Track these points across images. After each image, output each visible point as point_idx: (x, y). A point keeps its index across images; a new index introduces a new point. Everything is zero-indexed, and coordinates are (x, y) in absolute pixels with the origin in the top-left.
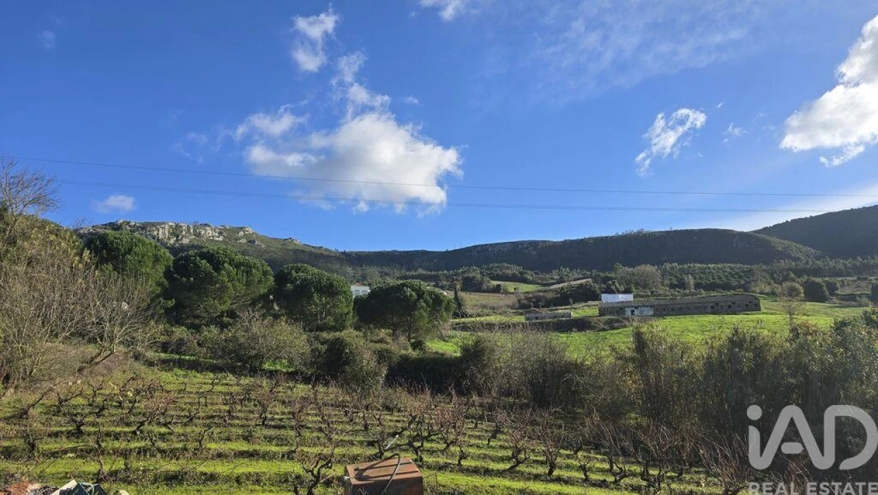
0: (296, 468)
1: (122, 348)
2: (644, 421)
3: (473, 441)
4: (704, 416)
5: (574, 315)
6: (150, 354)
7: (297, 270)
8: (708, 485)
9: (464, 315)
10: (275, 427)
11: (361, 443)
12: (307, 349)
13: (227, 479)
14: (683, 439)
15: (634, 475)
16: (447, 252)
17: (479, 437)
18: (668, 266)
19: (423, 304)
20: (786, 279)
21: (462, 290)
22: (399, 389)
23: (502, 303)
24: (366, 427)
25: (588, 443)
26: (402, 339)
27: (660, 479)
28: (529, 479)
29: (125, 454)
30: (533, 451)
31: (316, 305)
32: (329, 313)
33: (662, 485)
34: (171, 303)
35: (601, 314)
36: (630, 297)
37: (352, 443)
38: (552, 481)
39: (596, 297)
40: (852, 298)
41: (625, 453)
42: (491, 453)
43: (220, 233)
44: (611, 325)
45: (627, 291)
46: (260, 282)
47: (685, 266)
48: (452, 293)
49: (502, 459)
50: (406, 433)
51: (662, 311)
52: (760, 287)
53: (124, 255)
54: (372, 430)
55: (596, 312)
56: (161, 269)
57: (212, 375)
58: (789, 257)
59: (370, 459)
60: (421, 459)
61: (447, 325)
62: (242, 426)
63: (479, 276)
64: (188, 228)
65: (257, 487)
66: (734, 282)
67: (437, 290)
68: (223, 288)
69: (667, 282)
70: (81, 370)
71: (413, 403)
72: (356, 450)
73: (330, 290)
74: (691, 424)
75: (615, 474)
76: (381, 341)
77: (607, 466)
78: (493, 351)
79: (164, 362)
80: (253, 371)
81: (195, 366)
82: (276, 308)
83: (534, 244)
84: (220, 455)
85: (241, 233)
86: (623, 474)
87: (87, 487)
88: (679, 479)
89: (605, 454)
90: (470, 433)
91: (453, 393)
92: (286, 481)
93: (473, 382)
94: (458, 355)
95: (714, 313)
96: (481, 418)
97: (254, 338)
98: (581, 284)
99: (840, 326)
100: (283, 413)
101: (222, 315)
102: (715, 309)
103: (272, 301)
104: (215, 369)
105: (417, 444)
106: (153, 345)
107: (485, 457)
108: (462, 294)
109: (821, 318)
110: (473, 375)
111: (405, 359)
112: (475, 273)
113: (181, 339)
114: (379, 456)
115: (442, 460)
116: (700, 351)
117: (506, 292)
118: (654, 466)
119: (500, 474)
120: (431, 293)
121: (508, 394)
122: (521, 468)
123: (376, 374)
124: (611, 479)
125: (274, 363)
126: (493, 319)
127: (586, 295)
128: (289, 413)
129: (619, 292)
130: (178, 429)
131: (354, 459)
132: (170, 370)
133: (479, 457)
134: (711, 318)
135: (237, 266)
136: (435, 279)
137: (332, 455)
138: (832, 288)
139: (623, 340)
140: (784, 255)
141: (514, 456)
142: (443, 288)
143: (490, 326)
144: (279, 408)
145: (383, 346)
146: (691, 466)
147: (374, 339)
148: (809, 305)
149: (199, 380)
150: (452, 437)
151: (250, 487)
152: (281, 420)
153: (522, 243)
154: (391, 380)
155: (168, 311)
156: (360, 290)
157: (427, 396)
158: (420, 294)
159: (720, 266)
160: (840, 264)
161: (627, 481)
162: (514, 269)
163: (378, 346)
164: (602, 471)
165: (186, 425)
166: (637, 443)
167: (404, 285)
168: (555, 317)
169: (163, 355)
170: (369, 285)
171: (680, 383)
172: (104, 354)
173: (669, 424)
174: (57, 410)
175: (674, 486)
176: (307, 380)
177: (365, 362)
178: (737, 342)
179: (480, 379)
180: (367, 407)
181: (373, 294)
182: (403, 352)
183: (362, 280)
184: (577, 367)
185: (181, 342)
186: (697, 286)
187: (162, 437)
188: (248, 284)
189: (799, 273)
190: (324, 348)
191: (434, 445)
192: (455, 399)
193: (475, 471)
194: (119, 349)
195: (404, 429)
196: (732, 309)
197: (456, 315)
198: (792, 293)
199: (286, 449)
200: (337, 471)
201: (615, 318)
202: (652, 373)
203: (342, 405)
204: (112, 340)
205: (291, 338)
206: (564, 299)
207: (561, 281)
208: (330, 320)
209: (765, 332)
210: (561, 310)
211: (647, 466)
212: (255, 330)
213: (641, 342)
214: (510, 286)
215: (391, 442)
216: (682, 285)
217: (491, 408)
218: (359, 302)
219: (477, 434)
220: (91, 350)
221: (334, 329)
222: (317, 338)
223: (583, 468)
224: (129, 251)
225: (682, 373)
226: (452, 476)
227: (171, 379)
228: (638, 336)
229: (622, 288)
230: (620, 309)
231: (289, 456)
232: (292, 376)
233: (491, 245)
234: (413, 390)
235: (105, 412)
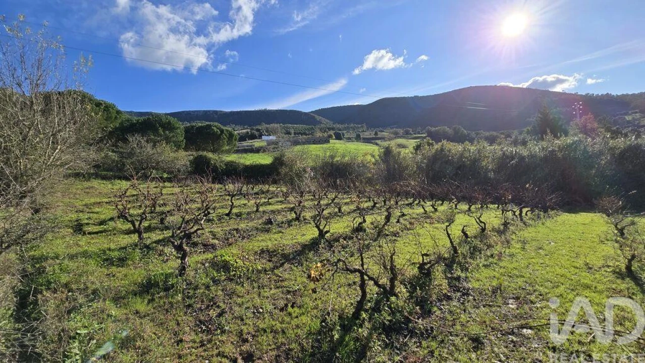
36: (274, 138)
40: (350, 139)
45: (271, 135)
47: (286, 125)
58: (323, 123)
66: (308, 133)
98: (247, 132)
102: (315, 143)
138: (342, 135)
140: (321, 122)
148: (337, 141)
153: (209, 111)
159: (298, 126)
168: (243, 147)
186: (295, 134)
216: (289, 134)
229: (267, 134)
233: (192, 111)
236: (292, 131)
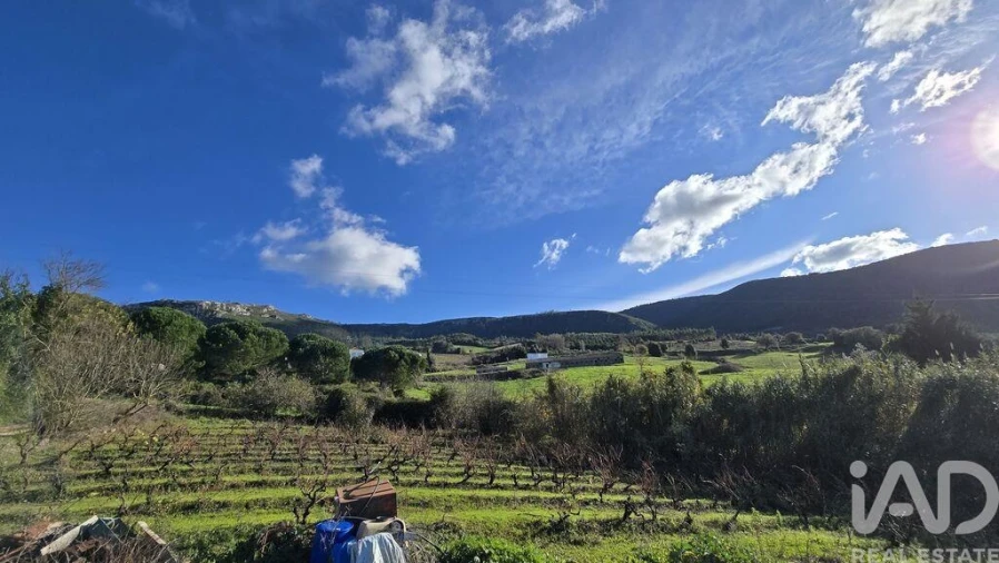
0: (296, 493)
1: (155, 401)
2: (555, 441)
3: (437, 463)
4: (591, 435)
5: (509, 369)
6: (180, 406)
7: (308, 338)
8: (594, 482)
9: (434, 371)
10: (281, 461)
11: (351, 469)
12: (312, 398)
13: (238, 506)
14: (579, 452)
15: (548, 479)
16: (423, 325)
17: (441, 459)
18: (569, 334)
19: (403, 363)
20: (638, 342)
21: (433, 352)
22: (383, 427)
23: (460, 361)
24: (356, 456)
25: (517, 458)
26: (387, 389)
27: (564, 480)
28: (475, 488)
29: (149, 490)
30: (480, 467)
31: (321, 364)
32: (331, 371)
33: (566, 485)
34: (202, 364)
35: (527, 368)
36: (545, 356)
37: (343, 470)
38: (492, 488)
39: (524, 356)
40: (675, 354)
41: (542, 464)
42: (450, 470)
43: (248, 310)
44: (533, 375)
45: (544, 351)
46: (277, 347)
47: (578, 335)
48: (425, 355)
49: (457, 475)
50: (387, 460)
51: (566, 365)
52: (624, 347)
53: (163, 327)
54: (361, 459)
55: (524, 366)
56: (195, 337)
57: (232, 421)
58: (639, 328)
59: (357, 481)
60: (397, 479)
61: (421, 378)
62: (255, 461)
63: (445, 342)
64: (222, 306)
65: (263, 511)
66: (608, 345)
67: (414, 353)
68: (247, 352)
69: (568, 345)
70: (116, 420)
71: (394, 437)
72: (347, 475)
73: (332, 353)
74: (584, 441)
75: (535, 480)
76: (370, 391)
77: (530, 474)
78: (453, 395)
79: (192, 411)
80: (267, 417)
81: (219, 414)
82: (290, 367)
83: (483, 319)
84: (233, 486)
85: (265, 310)
86: (540, 479)
87: (107, 521)
88: (577, 480)
89: (529, 465)
90: (435, 456)
91: (423, 427)
92: (288, 503)
93: (438, 419)
94: (428, 399)
95: (597, 365)
96: (443, 445)
97: (270, 391)
98: (514, 348)
99: (669, 372)
100: (289, 449)
101: (244, 373)
102: (598, 362)
103: (287, 362)
104: (234, 416)
105: (394, 468)
106: (184, 397)
107: (445, 474)
108: (433, 356)
109: (658, 366)
110: (439, 414)
111: (388, 405)
112: (443, 340)
113: (209, 393)
114: (365, 479)
115: (413, 478)
116: (588, 391)
117: (464, 353)
118: (560, 472)
119: (456, 486)
120: (409, 355)
121: (463, 426)
122: (471, 480)
123: (366, 416)
124: (532, 483)
125: (285, 410)
126: (455, 373)
127: (518, 354)
128: (295, 449)
129: (538, 352)
130: (199, 466)
131: (345, 482)
132: (197, 417)
133: (441, 474)
134: (595, 368)
135: (260, 335)
136: (413, 344)
137: (326, 481)
138: (664, 348)
139: (540, 385)
140: (636, 327)
141: (465, 472)
142: (419, 351)
143: (452, 378)
144: (287, 445)
145: (373, 395)
146: (584, 469)
147: (366, 389)
148: (651, 359)
149: (221, 426)
150: (421, 461)
151: (257, 511)
152: (287, 454)
153: (475, 319)
154: (377, 420)
155: (199, 370)
156: (355, 353)
157: (404, 431)
158: (402, 355)
159: (598, 335)
160: (668, 332)
161: (543, 483)
162: (469, 337)
163: (369, 395)
164: (527, 478)
165: (206, 462)
166: (550, 456)
167: (390, 349)
168: (497, 370)
169: (191, 406)
170: (364, 349)
171: (577, 412)
172: (138, 407)
173: (570, 442)
174: (89, 455)
175: (573, 485)
176: (311, 422)
177: (357, 407)
178: (611, 383)
179: (444, 416)
180: (357, 442)
181: (366, 356)
182: (387, 398)
183: (358, 345)
184: (510, 405)
185: (208, 395)
186: (587, 347)
187: (184, 473)
188: (267, 349)
189: (645, 338)
190: (326, 397)
191: (408, 468)
192: (424, 432)
193: (438, 485)
194: (152, 402)
195: (385, 457)
196: (607, 362)
197: (427, 371)
198: (642, 351)
199: (289, 478)
200: (329, 493)
201: (536, 370)
202: (559, 407)
203: (338, 440)
204: (147, 395)
205: (300, 390)
206: (502, 357)
207: (501, 345)
208: (332, 376)
209: (628, 377)
210: (501, 365)
211: (555, 472)
212: (271, 384)
213: (552, 386)
214: (467, 349)
215: (375, 467)
216: (578, 347)
217: (451, 437)
218: (355, 361)
219: (439, 457)
220: (127, 403)
221: (335, 382)
222: (320, 390)
223: (514, 477)
224: (169, 323)
225: (578, 406)
226: (420, 490)
227: (196, 426)
228: (550, 382)
229: (540, 349)
230: (539, 364)
231: (292, 483)
232: (299, 420)
233: (454, 320)
234: (395, 427)
235: (135, 455)
236: (583, 344)
